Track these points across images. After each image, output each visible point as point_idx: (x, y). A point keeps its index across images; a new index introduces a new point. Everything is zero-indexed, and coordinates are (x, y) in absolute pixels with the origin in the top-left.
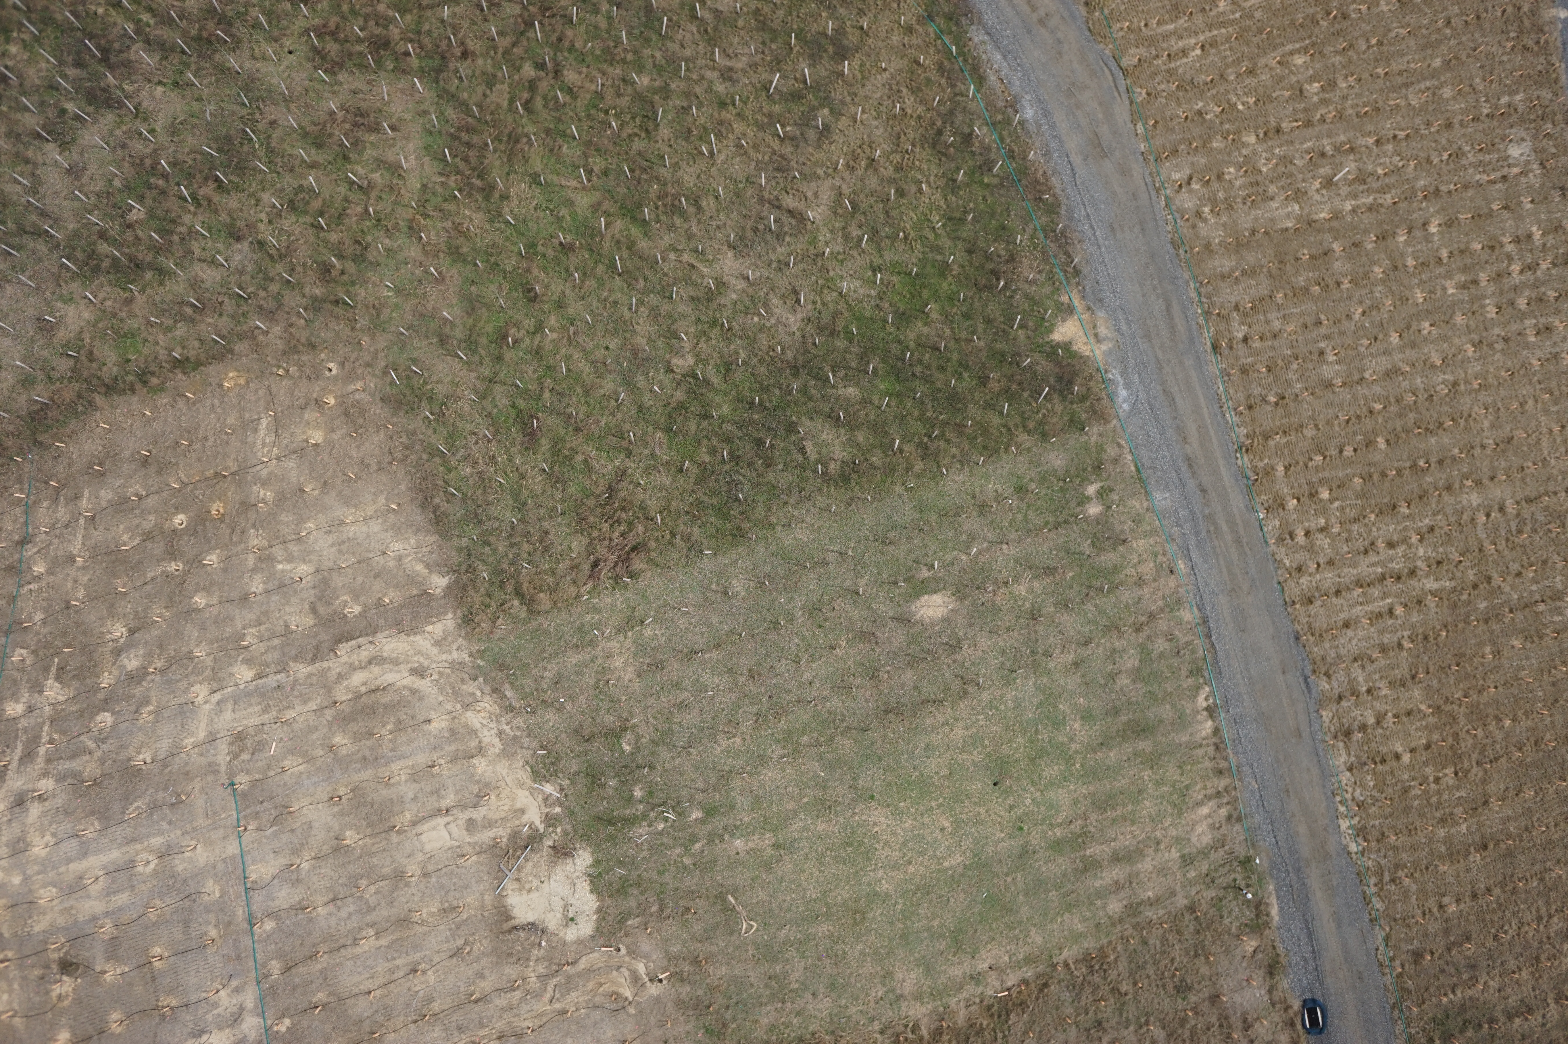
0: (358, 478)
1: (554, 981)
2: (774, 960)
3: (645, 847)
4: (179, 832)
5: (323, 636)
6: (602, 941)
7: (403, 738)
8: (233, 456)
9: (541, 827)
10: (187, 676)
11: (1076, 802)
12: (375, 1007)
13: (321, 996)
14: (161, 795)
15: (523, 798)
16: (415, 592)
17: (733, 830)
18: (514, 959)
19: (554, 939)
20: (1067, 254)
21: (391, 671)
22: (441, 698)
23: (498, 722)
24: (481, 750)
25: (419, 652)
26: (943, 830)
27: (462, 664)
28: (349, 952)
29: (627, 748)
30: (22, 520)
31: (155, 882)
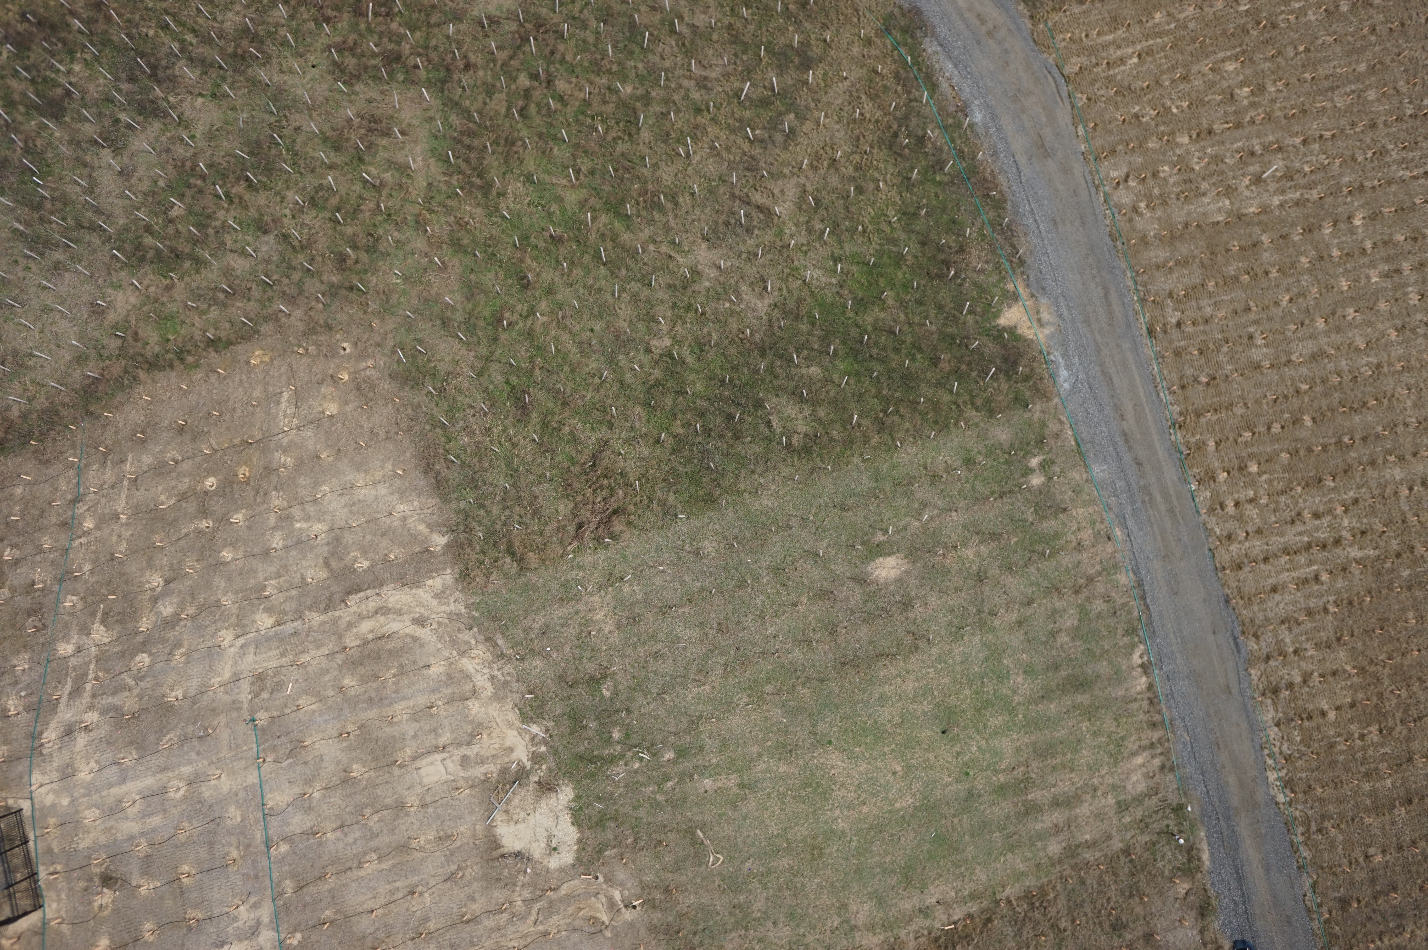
0: (368, 446)
1: (538, 905)
2: (738, 891)
3: (622, 785)
4: (206, 763)
5: (335, 588)
6: (581, 869)
7: (405, 681)
8: (258, 425)
9: (528, 765)
10: (214, 622)
11: (1018, 750)
12: (377, 924)
13: (329, 914)
14: (190, 729)
15: (512, 738)
16: (417, 550)
17: (703, 770)
18: (502, 884)
19: (539, 867)
20: (1013, 246)
21: (395, 620)
22: (439, 646)
23: (490, 668)
24: (475, 693)
25: (420, 604)
26: (894, 773)
27: (459, 615)
28: (354, 874)
29: (607, 694)
30: (75, 481)
31: (184, 807)
